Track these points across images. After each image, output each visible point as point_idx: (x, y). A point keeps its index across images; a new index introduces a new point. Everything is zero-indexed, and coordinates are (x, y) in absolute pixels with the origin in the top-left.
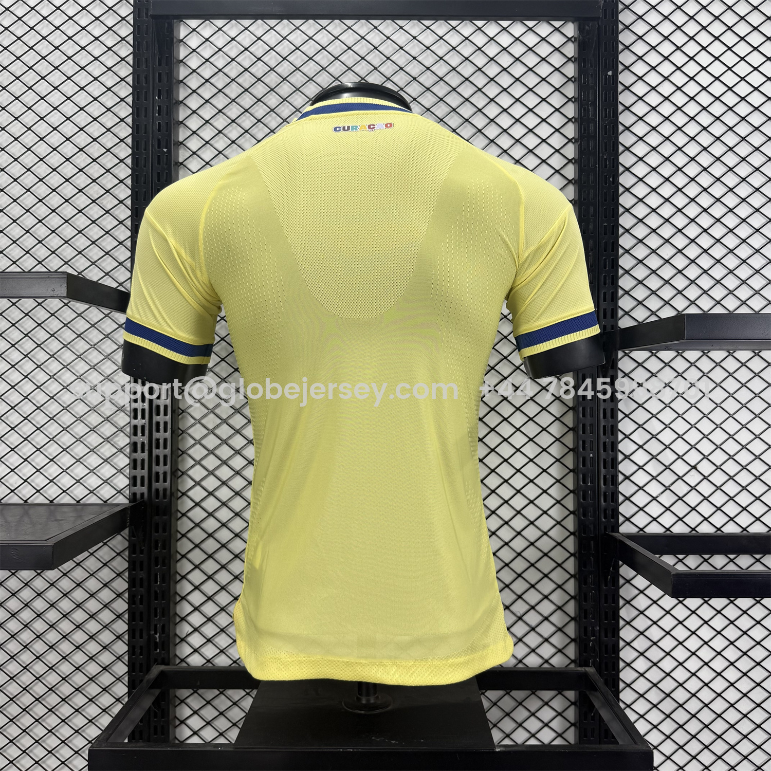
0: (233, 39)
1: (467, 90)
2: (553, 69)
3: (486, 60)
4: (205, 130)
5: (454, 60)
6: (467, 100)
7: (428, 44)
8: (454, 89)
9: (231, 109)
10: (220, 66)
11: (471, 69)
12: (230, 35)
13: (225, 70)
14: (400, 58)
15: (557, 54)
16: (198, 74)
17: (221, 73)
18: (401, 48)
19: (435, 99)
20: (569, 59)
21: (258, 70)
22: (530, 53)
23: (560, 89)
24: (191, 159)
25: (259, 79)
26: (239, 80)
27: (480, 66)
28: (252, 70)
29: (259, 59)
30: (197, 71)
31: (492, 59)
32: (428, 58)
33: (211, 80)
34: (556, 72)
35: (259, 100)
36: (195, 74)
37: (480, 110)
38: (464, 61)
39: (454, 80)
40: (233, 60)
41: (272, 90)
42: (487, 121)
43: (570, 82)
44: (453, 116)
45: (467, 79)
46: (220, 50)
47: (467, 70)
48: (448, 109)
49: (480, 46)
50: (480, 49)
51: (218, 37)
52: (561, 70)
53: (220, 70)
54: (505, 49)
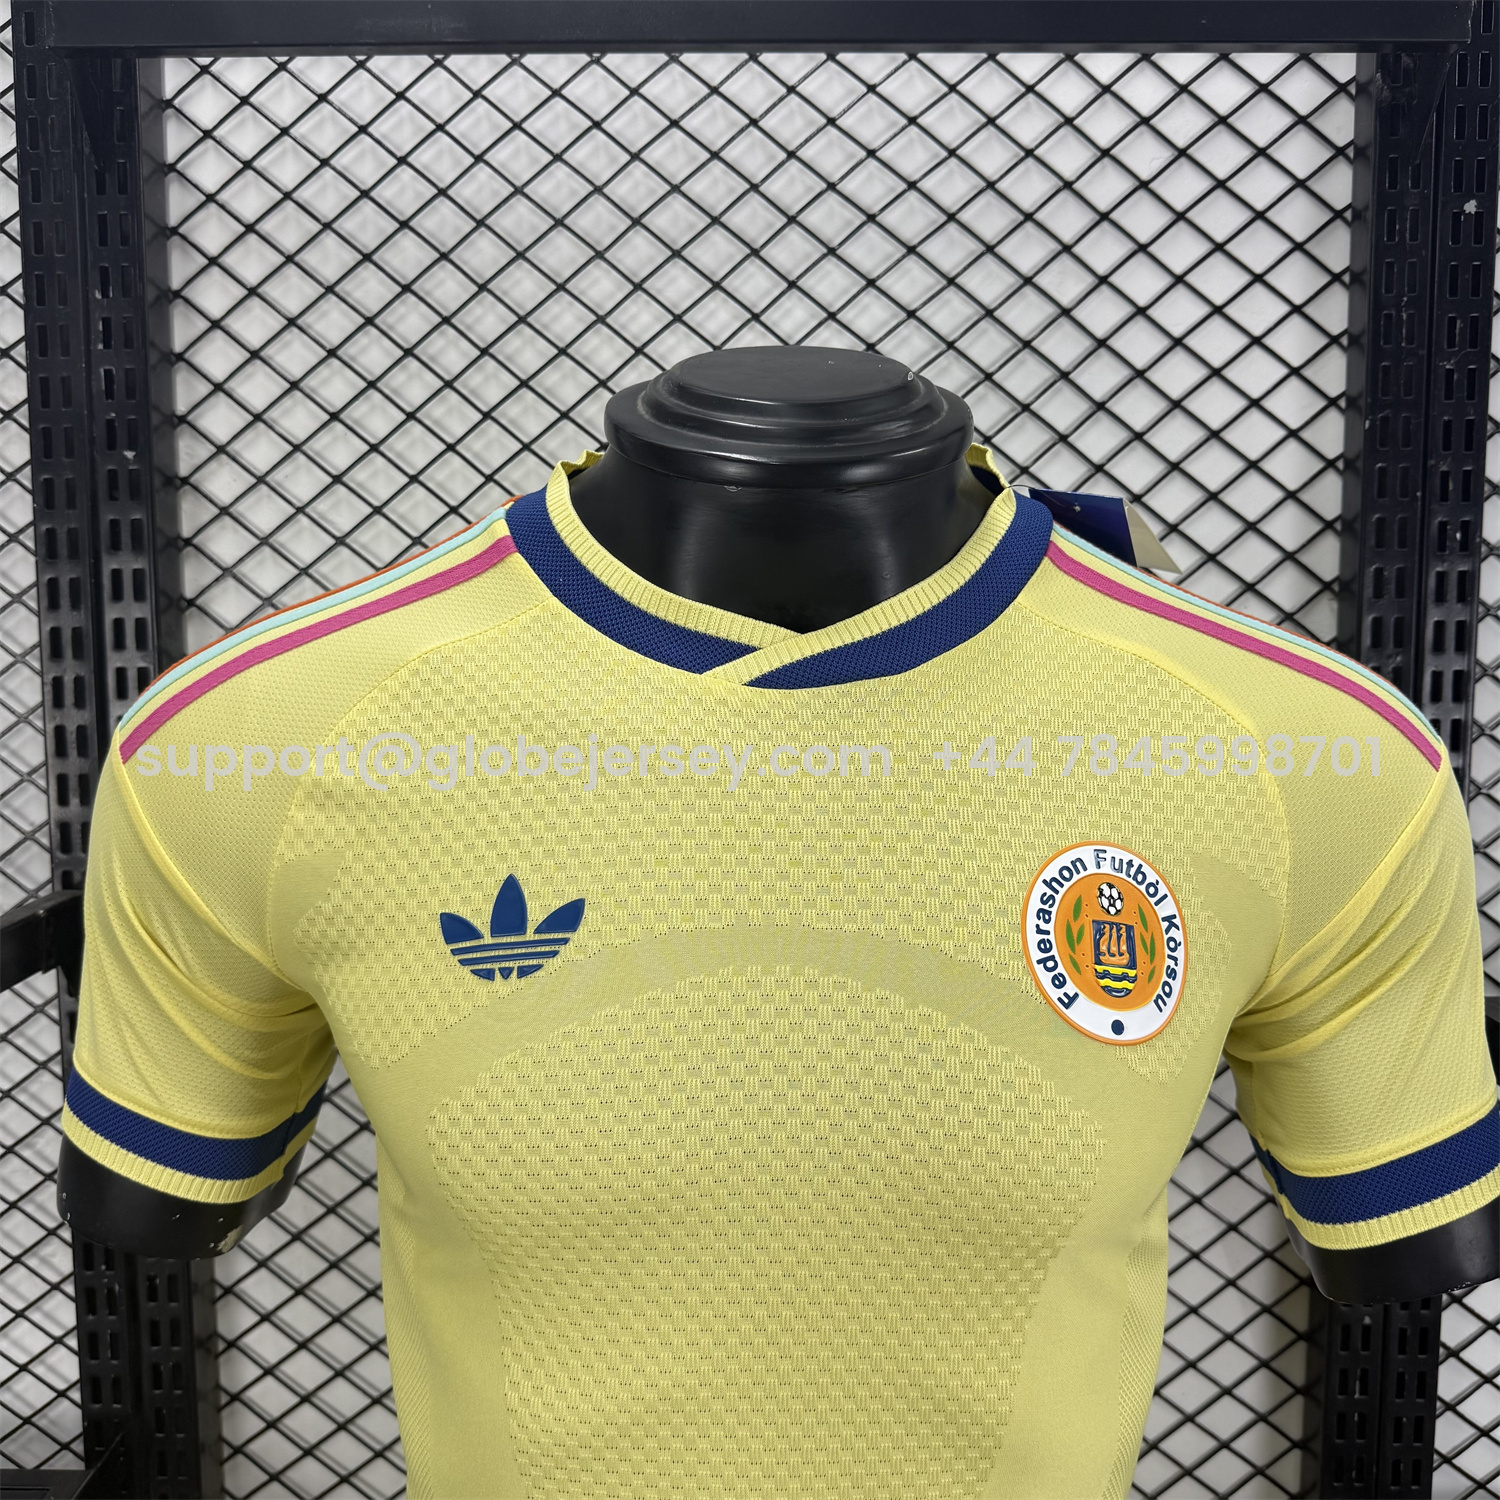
0: (323, 98)
1: (1027, 251)
2: (1287, 183)
3: (1086, 155)
4: (250, 376)
5: (991, 156)
6: (1028, 281)
7: (911, 106)
8: (990, 249)
9: (324, 315)
10: (288, 184)
11: (1041, 184)
12: (313, 86)
13: (302, 195)
14: (829, 152)
15: (1301, 135)
16: (222, 207)
17: (289, 205)
18: (831, 121)
19: (932, 281)
20: (1340, 152)
21: (402, 190)
22: (1221, 135)
23: (1308, 247)
24: (213, 465)
25: (404, 225)
26: (346, 225)
27: (1069, 175)
28: (383, 193)
29: (402, 161)
30: (222, 197)
31: (1105, 153)
32: (912, 154)
33: (263, 227)
34: (1298, 192)
35: (406, 288)
36: (213, 207)
37: (1066, 312)
38: (1022, 160)
39: (990, 219)
40: (325, 162)
41: (444, 256)
42: (1086, 344)
43: (1339, 223)
44: (984, 331)
45: (1029, 217)
46: (285, 131)
47: (1029, 187)
48: (970, 311)
49: (1069, 111)
50: (1069, 121)
51: (279, 92)
52: (1312, 184)
53: (287, 196)
54: (1145, 121)
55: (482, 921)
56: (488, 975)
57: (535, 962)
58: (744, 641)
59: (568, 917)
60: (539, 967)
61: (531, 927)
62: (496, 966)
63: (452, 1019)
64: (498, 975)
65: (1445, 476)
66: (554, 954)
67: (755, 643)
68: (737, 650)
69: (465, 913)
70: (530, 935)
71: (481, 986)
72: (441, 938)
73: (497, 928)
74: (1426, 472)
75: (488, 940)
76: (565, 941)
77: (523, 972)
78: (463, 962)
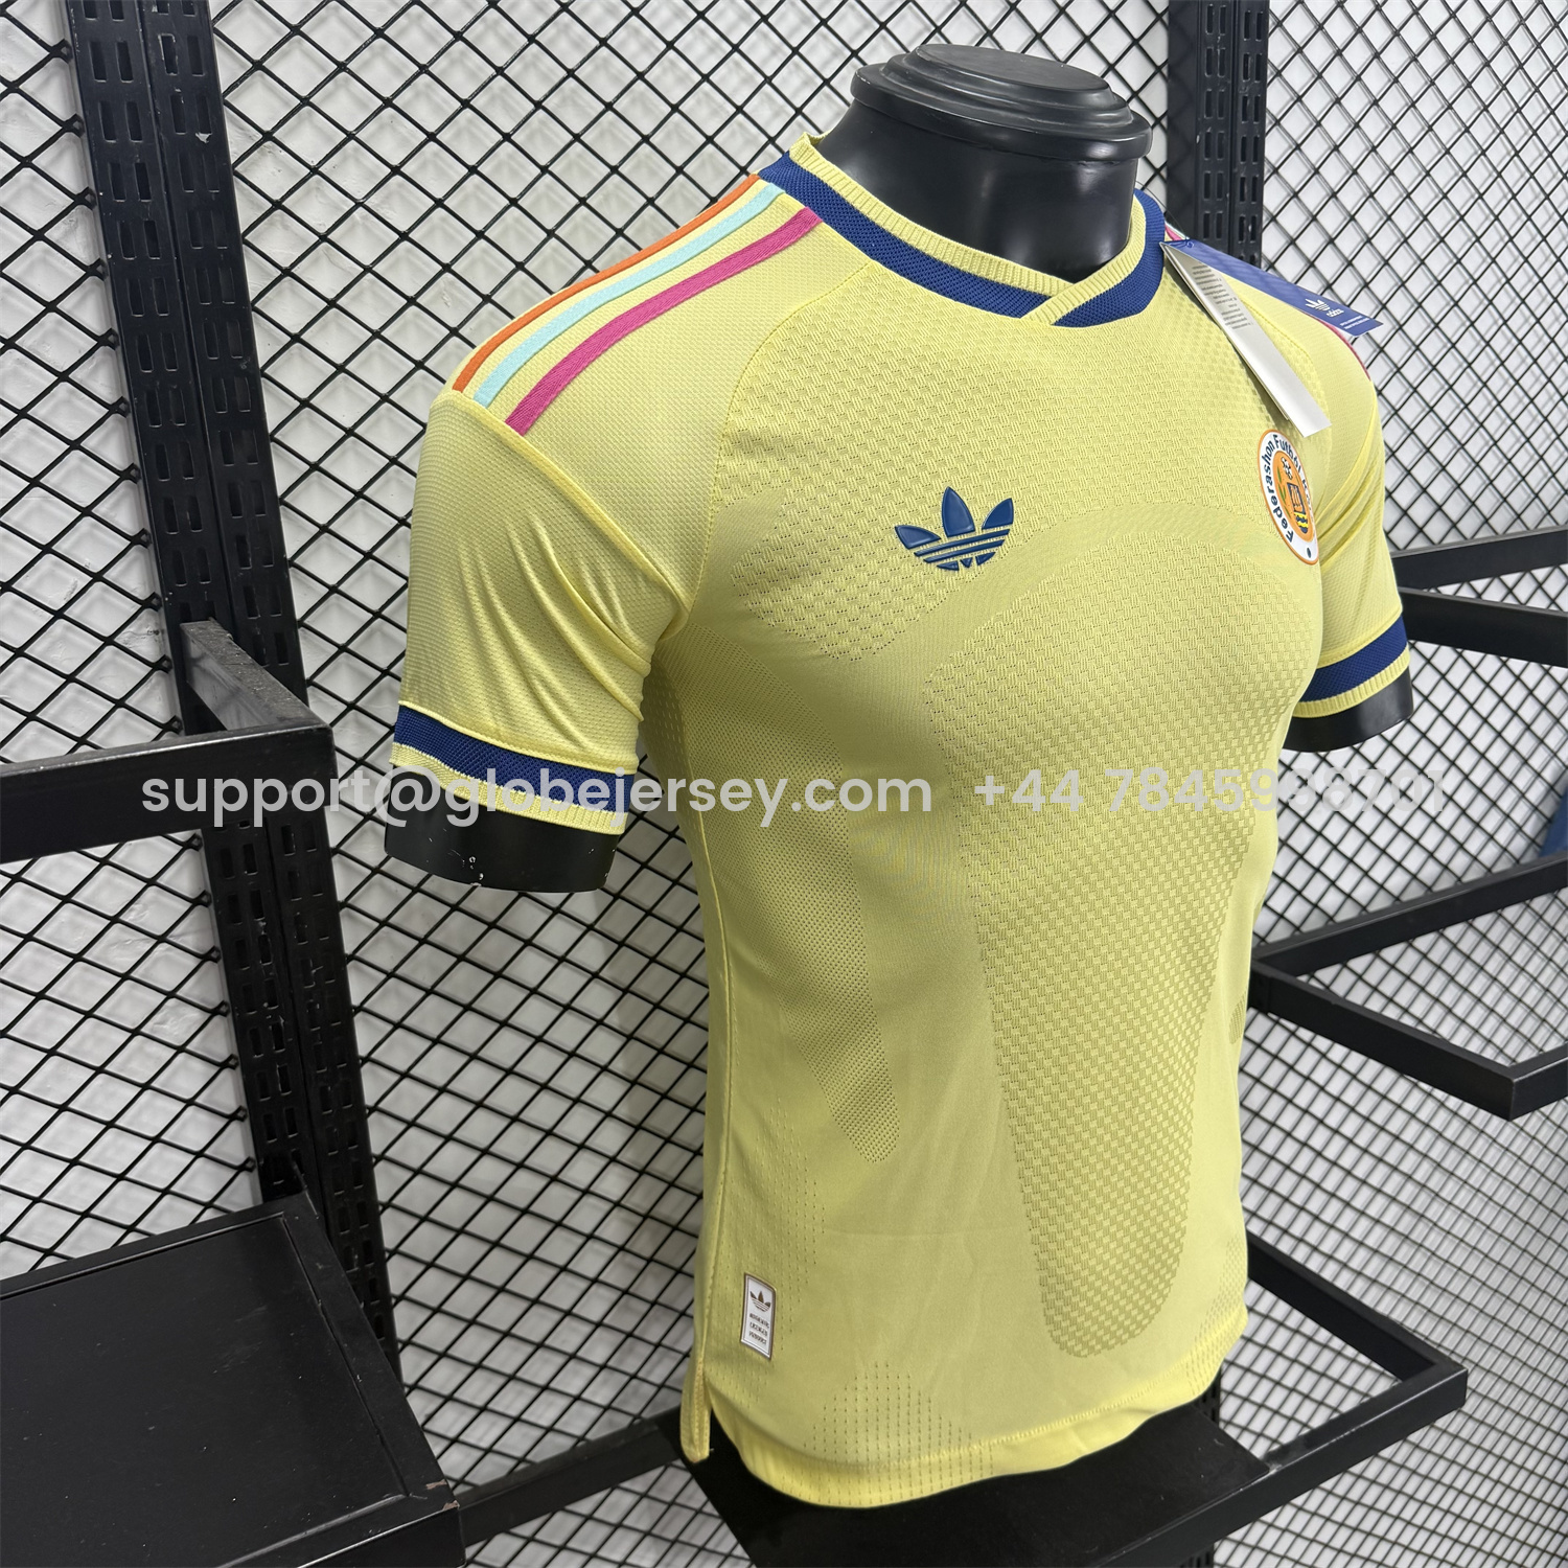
55: (935, 525)
56: (954, 567)
57: (988, 551)
58: (1039, 290)
59: (1003, 514)
60: (992, 554)
61: (978, 525)
62: (958, 559)
63: (930, 605)
64: (961, 566)
65: (1243, 179)
66: (1000, 544)
67: (1046, 292)
68: (1037, 299)
69: (916, 523)
70: (979, 532)
71: (950, 577)
72: (901, 546)
73: (950, 530)
74: (1232, 176)
75: (945, 540)
76: (1006, 533)
77: (981, 560)
78: (928, 561)
